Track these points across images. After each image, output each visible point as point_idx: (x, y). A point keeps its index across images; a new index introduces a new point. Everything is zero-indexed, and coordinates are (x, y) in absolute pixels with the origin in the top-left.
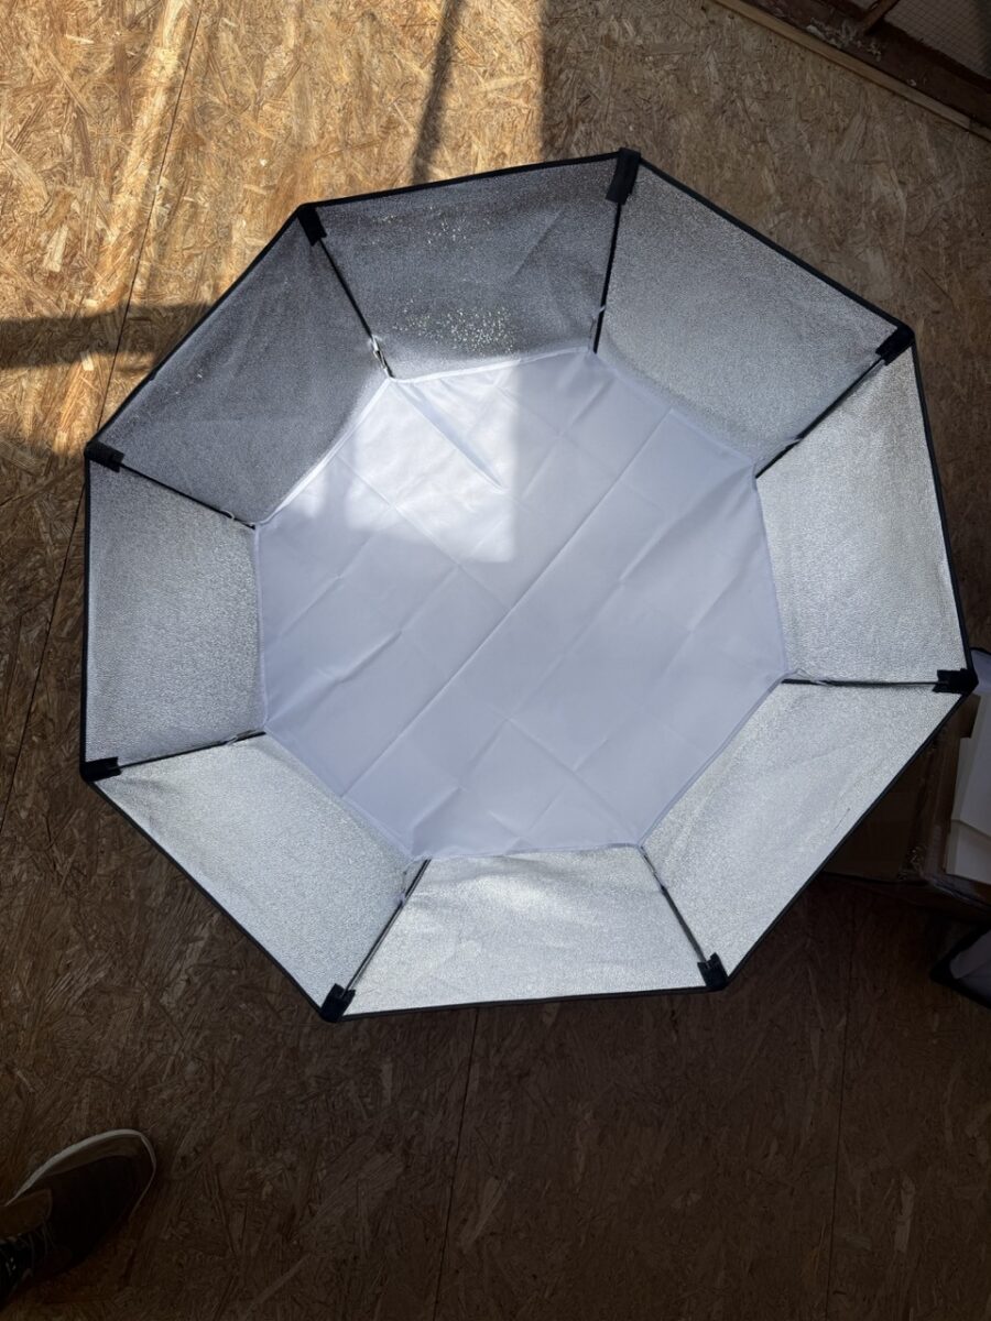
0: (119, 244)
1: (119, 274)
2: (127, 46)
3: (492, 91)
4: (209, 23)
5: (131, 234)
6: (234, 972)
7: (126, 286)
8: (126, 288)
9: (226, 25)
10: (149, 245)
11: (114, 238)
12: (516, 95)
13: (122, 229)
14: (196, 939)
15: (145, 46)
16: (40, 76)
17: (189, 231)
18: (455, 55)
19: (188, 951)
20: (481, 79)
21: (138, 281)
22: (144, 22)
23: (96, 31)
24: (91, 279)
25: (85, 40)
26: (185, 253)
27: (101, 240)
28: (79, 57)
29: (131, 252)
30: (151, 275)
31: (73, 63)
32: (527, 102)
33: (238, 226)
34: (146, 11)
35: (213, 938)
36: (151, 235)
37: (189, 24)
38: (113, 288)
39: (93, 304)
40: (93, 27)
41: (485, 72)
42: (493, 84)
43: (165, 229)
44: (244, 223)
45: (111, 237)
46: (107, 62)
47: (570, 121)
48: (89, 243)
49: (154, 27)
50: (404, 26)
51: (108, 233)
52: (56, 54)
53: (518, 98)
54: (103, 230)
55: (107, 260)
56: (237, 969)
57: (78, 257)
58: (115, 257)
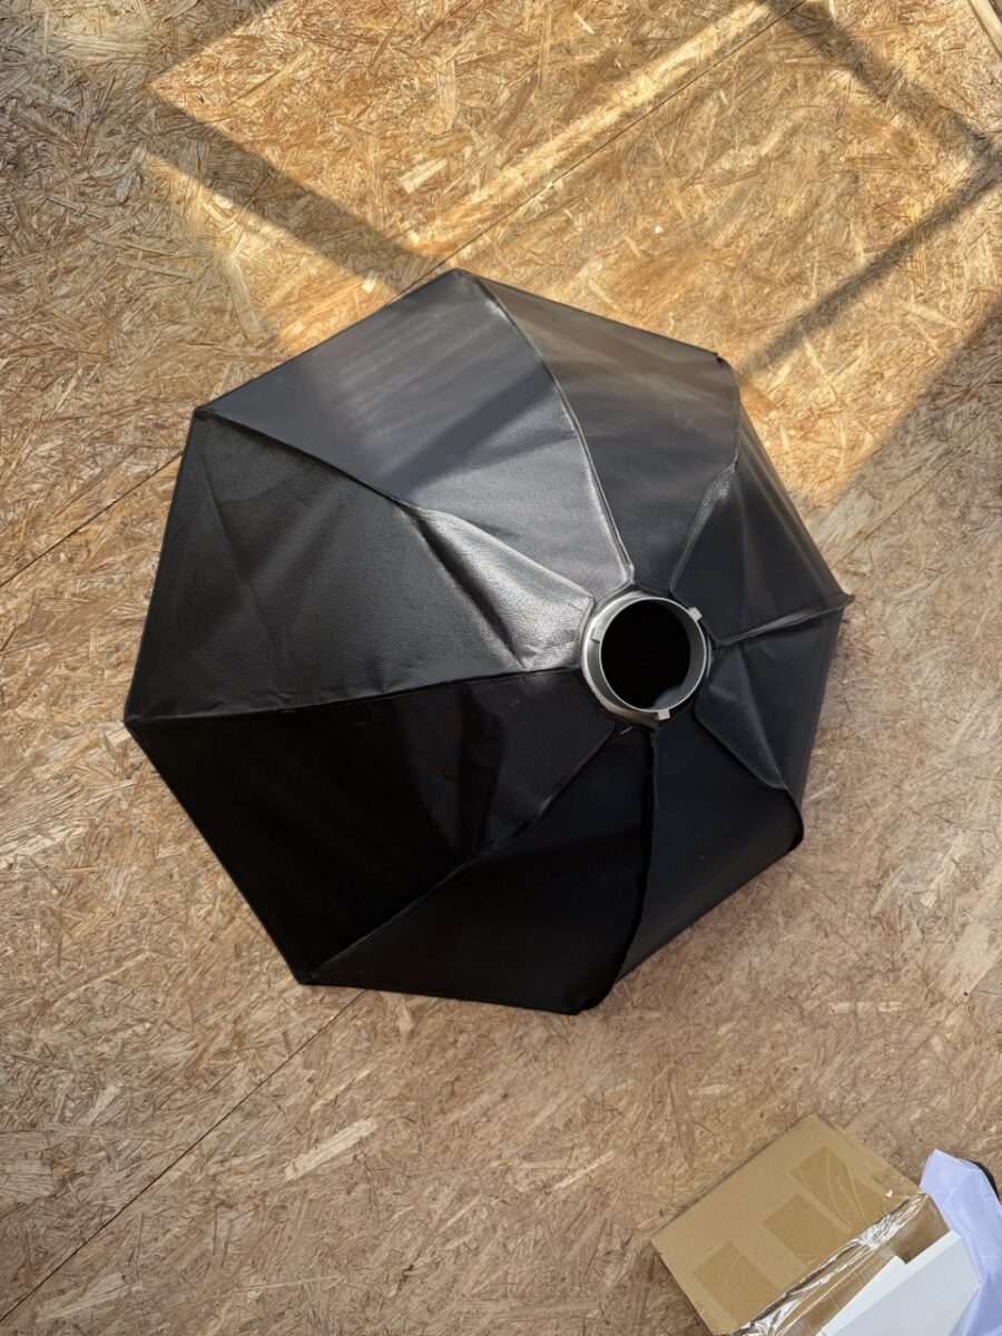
0: (478, 207)
1: (459, 231)
2: (620, 56)
3: (914, 315)
4: (706, 85)
5: (495, 207)
6: (55, 891)
7: (455, 245)
8: (454, 247)
9: (719, 98)
10: (503, 225)
11: (479, 200)
12: (935, 334)
13: (491, 197)
14: (47, 836)
15: (635, 66)
16: (526, 29)
17: (548, 240)
18: (905, 262)
19: (33, 840)
20: (912, 298)
21: (469, 249)
22: (650, 47)
23: (603, 27)
24: (431, 218)
25: (588, 28)
26: (529, 255)
27: (466, 193)
28: (571, 37)
29: (482, 221)
30: (484, 251)
31: (564, 38)
32: (940, 347)
33: (593, 265)
34: (659, 40)
35: (62, 847)
36: (511, 219)
37: (687, 75)
38: (442, 239)
39: (415, 239)
40: (603, 22)
41: (921, 294)
42: (921, 310)
43: (528, 224)
44: (600, 267)
45: (476, 198)
46: (592, 57)
47: (967, 391)
48: (454, 188)
49: (656, 57)
50: (878, 206)
51: (477, 191)
52: (554, 21)
53: (934, 337)
54: (474, 187)
55: (458, 212)
56: (60, 891)
57: (435, 193)
58: (466, 215)
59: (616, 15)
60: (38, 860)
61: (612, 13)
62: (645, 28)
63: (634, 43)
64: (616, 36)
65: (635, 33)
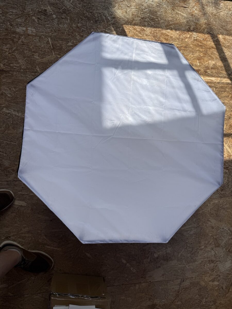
2: (201, 72)
3: (225, 147)
9: (213, 89)
12: (227, 153)
14: (18, 113)
15: (202, 75)
19: (15, 112)
20: (227, 144)
31: (193, 63)
40: (201, 65)
46: (196, 68)
59: (204, 66)
60: (14, 116)
61: (204, 65)
62: (208, 71)
63: (204, 71)
64: (202, 68)
65: (206, 70)
